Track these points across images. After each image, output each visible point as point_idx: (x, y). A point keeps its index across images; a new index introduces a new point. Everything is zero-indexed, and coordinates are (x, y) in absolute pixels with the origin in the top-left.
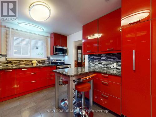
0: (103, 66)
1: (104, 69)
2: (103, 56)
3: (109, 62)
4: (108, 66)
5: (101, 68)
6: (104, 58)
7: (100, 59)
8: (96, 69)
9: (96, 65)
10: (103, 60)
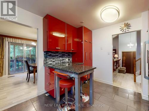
0: (60, 62)
1: (61, 64)
2: (60, 54)
3: (64, 58)
4: (64, 61)
5: (58, 64)
6: (61, 55)
7: (57, 56)
8: (53, 66)
9: (53, 62)
10: (60, 57)
